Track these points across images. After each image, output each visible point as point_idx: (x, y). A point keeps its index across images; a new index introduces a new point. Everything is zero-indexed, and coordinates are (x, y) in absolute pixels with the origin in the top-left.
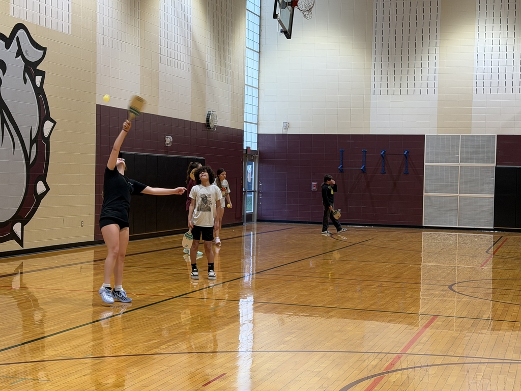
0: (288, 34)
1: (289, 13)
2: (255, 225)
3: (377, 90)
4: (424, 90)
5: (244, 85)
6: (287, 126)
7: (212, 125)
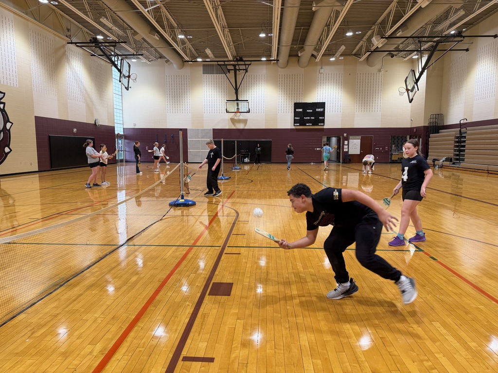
0: (127, 89)
1: (127, 81)
2: (124, 163)
3: (169, 111)
4: (186, 112)
5: (114, 108)
6: (135, 125)
7: (97, 124)
